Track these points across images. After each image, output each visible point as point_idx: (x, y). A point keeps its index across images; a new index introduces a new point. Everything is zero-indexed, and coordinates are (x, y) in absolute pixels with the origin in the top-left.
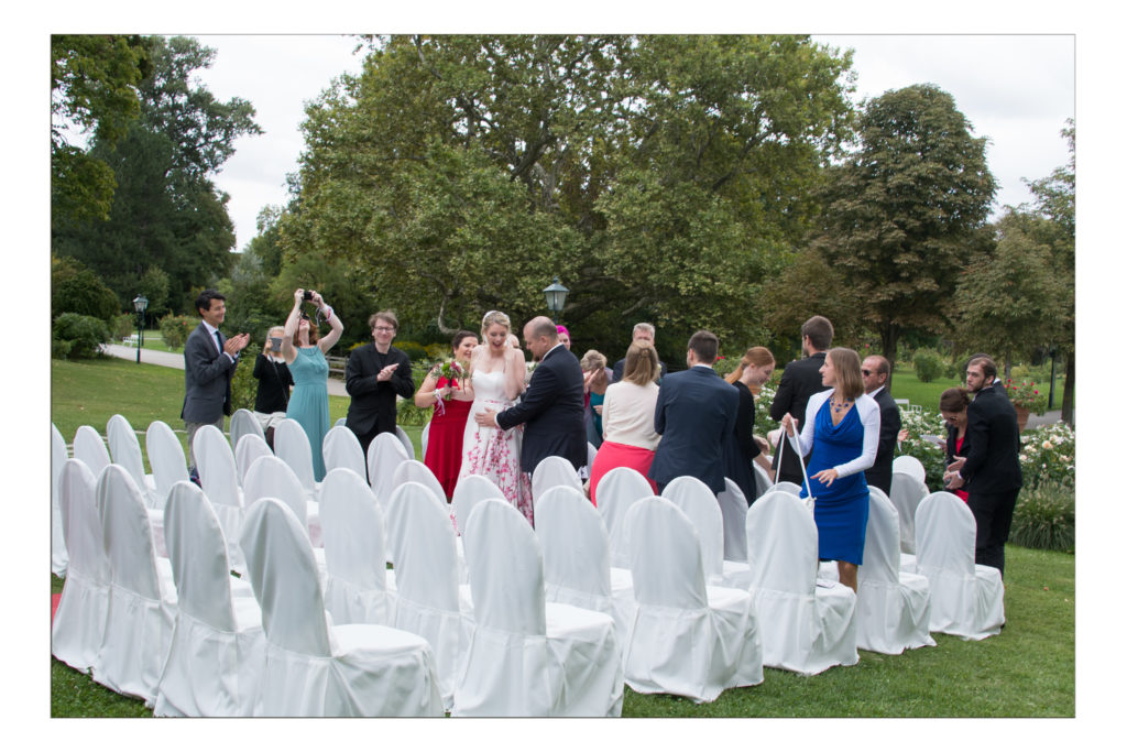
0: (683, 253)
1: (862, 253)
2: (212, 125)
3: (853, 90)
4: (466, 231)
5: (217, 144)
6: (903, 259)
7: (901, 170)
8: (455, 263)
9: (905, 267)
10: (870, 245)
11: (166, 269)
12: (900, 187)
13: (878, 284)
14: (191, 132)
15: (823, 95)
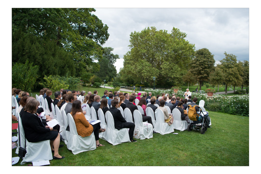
0: (172, 72)
2: (114, 58)
3: (195, 50)
4: (144, 71)
5: (114, 60)
6: (202, 72)
7: (201, 60)
8: (143, 74)
9: (202, 73)
10: (197, 70)
11: (108, 76)
12: (201, 62)
13: (199, 75)
14: (111, 59)
15: (191, 50)
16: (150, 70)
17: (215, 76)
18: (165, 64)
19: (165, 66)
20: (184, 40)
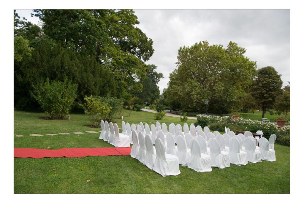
0: (228, 95)
1: (258, 94)
2: (157, 77)
3: (256, 68)
4: (194, 92)
5: (157, 80)
6: (266, 95)
7: (265, 81)
8: (192, 97)
9: (266, 97)
10: (260, 93)
11: (150, 98)
12: (265, 83)
13: (261, 99)
14: (154, 78)
15: (251, 69)
16: (201, 93)
17: (282, 101)
18: (220, 86)
19: (219, 87)
20: (243, 56)
